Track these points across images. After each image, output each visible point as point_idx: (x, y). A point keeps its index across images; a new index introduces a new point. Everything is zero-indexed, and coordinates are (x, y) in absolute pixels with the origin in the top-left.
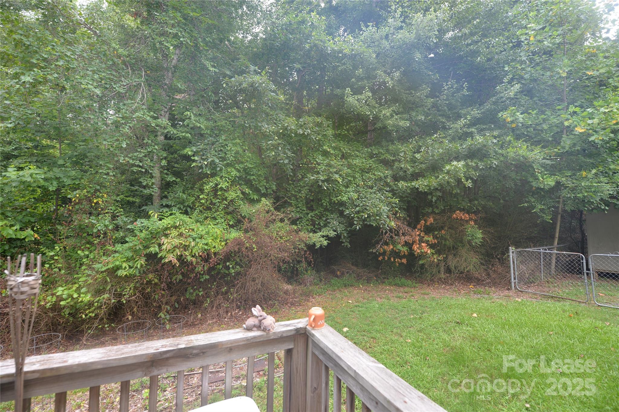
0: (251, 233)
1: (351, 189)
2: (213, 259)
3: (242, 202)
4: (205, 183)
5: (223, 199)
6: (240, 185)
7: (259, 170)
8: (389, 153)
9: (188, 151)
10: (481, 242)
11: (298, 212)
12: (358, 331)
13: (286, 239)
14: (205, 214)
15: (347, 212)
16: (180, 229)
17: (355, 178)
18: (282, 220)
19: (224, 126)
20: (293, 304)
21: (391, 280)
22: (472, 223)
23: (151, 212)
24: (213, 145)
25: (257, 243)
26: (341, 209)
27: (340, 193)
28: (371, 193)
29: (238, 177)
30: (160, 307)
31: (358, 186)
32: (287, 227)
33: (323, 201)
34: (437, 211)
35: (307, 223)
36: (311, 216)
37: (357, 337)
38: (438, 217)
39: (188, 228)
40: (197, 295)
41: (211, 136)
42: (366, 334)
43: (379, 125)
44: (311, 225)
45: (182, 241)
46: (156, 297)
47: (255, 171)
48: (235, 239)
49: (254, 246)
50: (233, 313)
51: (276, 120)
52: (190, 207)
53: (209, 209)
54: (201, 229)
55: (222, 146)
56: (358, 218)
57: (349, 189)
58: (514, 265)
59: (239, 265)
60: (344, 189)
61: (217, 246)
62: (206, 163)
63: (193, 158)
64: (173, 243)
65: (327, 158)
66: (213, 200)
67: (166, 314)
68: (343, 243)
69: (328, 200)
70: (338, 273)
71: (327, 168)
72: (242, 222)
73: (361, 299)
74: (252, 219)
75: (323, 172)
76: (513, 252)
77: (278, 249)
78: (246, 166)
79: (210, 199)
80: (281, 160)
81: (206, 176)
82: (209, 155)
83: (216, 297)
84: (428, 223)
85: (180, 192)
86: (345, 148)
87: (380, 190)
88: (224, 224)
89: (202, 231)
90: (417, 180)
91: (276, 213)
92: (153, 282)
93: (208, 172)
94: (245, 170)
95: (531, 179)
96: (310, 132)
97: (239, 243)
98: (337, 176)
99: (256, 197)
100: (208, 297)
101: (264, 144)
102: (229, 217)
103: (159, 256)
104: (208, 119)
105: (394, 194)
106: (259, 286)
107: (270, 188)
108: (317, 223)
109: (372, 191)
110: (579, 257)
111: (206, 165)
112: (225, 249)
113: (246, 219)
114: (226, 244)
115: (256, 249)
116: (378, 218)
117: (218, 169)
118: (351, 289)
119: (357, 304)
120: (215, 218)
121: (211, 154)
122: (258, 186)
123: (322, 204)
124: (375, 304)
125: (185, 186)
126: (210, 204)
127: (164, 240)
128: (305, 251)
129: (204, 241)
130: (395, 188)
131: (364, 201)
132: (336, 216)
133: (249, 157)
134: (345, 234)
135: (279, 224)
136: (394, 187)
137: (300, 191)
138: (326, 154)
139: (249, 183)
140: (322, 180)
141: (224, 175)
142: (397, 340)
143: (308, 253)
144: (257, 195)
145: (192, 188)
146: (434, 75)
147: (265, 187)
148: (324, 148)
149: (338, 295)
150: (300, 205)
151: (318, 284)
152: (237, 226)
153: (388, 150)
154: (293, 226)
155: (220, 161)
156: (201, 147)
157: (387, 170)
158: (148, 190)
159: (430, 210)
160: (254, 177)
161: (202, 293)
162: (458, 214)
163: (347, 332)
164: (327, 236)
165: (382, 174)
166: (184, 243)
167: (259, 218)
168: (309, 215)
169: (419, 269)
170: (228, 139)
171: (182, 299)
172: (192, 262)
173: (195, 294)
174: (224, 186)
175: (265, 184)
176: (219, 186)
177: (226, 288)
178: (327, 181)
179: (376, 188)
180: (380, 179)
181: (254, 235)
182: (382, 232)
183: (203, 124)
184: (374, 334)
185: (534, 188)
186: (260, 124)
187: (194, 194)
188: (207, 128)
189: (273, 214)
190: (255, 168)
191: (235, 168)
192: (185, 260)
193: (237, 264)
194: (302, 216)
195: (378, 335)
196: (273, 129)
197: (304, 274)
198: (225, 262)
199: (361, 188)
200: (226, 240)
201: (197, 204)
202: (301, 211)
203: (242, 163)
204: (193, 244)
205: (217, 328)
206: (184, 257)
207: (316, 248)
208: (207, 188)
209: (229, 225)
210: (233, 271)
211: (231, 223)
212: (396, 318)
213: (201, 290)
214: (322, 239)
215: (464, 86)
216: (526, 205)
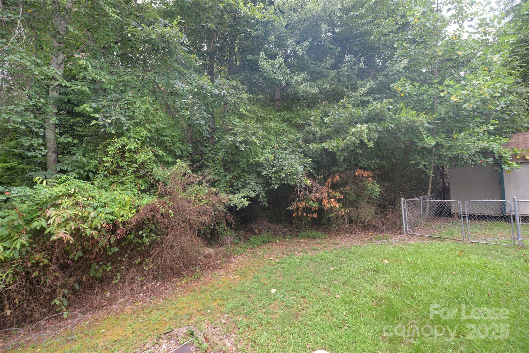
0: (166, 198)
1: (267, 150)
2: (121, 231)
3: (154, 165)
4: (109, 144)
5: (132, 162)
6: (153, 146)
7: (173, 131)
8: (299, 118)
9: (87, 107)
10: (379, 195)
11: (216, 174)
12: (286, 291)
13: (205, 202)
14: (111, 179)
15: (265, 172)
16: (75, 197)
17: (270, 140)
18: (200, 183)
19: (131, 82)
20: (215, 268)
21: (303, 233)
22: (371, 179)
23: (38, 178)
24: (117, 101)
25: (173, 208)
26: (258, 170)
27: (256, 154)
28: (286, 154)
29: (149, 138)
30: (54, 291)
31: (273, 148)
32: (205, 189)
33: (241, 163)
34: (341, 170)
35: (225, 184)
36: (229, 178)
37: (287, 299)
38: (342, 175)
39: (87, 195)
40: (104, 271)
41: (116, 93)
42: (294, 293)
43: (290, 91)
44: (229, 186)
45: (78, 211)
46: (48, 281)
47: (168, 131)
48: (148, 205)
49: (170, 211)
50: (149, 286)
51: (190, 79)
52: (92, 171)
53: (115, 173)
54: (104, 196)
55: (130, 104)
56: (276, 178)
57: (265, 151)
58: (405, 213)
59: (154, 232)
60: (261, 150)
61: (125, 215)
62: (109, 121)
63: (92, 115)
64: (65, 215)
65: (243, 120)
66: (120, 163)
67: (62, 299)
68: (262, 202)
69: (245, 162)
70: (256, 231)
71: (244, 130)
72: (156, 186)
73: (280, 255)
74: (167, 183)
75: (240, 134)
76: (404, 203)
77: (198, 213)
78: (159, 125)
79: (117, 162)
80: (196, 120)
81: (111, 135)
82: (113, 113)
83: (128, 270)
84: (335, 181)
85: (80, 155)
86: (260, 112)
87: (293, 152)
88: (134, 189)
89: (106, 198)
90: (326, 142)
91: (193, 175)
92: (42, 264)
93: (113, 132)
94: (157, 130)
95: (417, 141)
96: (226, 93)
97: (153, 209)
98: (254, 138)
99: (170, 160)
100: (118, 271)
101: (178, 103)
102: (140, 181)
103: (46, 232)
104: (111, 73)
105: (306, 155)
106: (178, 253)
107: (186, 150)
108: (235, 184)
109: (286, 152)
110: (457, 204)
111: (110, 124)
112: (136, 217)
113: (160, 183)
114: (137, 212)
115: (172, 215)
116: (295, 177)
117: (125, 128)
118: (269, 245)
119: (277, 261)
120: (123, 183)
121: (115, 111)
122: (172, 148)
123: (239, 166)
124: (296, 259)
125: (85, 148)
126: (116, 167)
127: (52, 212)
128: (226, 213)
129: (108, 210)
130: (306, 150)
131: (281, 162)
132: (254, 177)
133: (161, 117)
134: (263, 194)
135: (197, 187)
136: (305, 148)
137: (217, 154)
138: (241, 116)
139: (161, 144)
140: (239, 142)
141: (132, 136)
142: (327, 297)
143: (228, 214)
144: (172, 158)
145: (94, 151)
146: (336, 48)
147: (181, 149)
148: (241, 110)
149: (259, 252)
150: (217, 167)
151: (238, 244)
152: (149, 190)
153: (298, 115)
154: (212, 188)
155: (127, 120)
156: (103, 103)
157: (298, 133)
158: (33, 152)
159: (336, 169)
160: (168, 138)
161: (110, 268)
162: (359, 172)
163: (276, 293)
164: (248, 197)
165: (294, 137)
166: (80, 214)
167: (175, 182)
168: (227, 177)
169: (326, 221)
170: (136, 96)
171: (84, 278)
172: (93, 237)
173: (101, 271)
174: (132, 148)
175: (180, 146)
176: (127, 148)
177: (139, 259)
178: (244, 142)
179: (289, 150)
180: (293, 141)
181: (170, 200)
182: (297, 190)
183: (104, 78)
184: (303, 293)
185: (419, 148)
186: (172, 82)
187: (97, 157)
188: (110, 83)
189: (190, 177)
190: (168, 129)
191: (145, 128)
192: (83, 234)
193: (151, 231)
194: (220, 178)
195: (307, 293)
196: (187, 88)
197: (224, 235)
198: (137, 231)
199: (276, 149)
200: (138, 206)
201: (101, 168)
202: (218, 173)
203: (153, 123)
204: (93, 214)
205: (129, 307)
206: (82, 230)
207: (238, 209)
208: (112, 149)
209: (140, 190)
210: (147, 240)
211: (143, 188)
212: (318, 272)
213: (109, 264)
214: (242, 200)
215: (361, 60)
216: (413, 162)
